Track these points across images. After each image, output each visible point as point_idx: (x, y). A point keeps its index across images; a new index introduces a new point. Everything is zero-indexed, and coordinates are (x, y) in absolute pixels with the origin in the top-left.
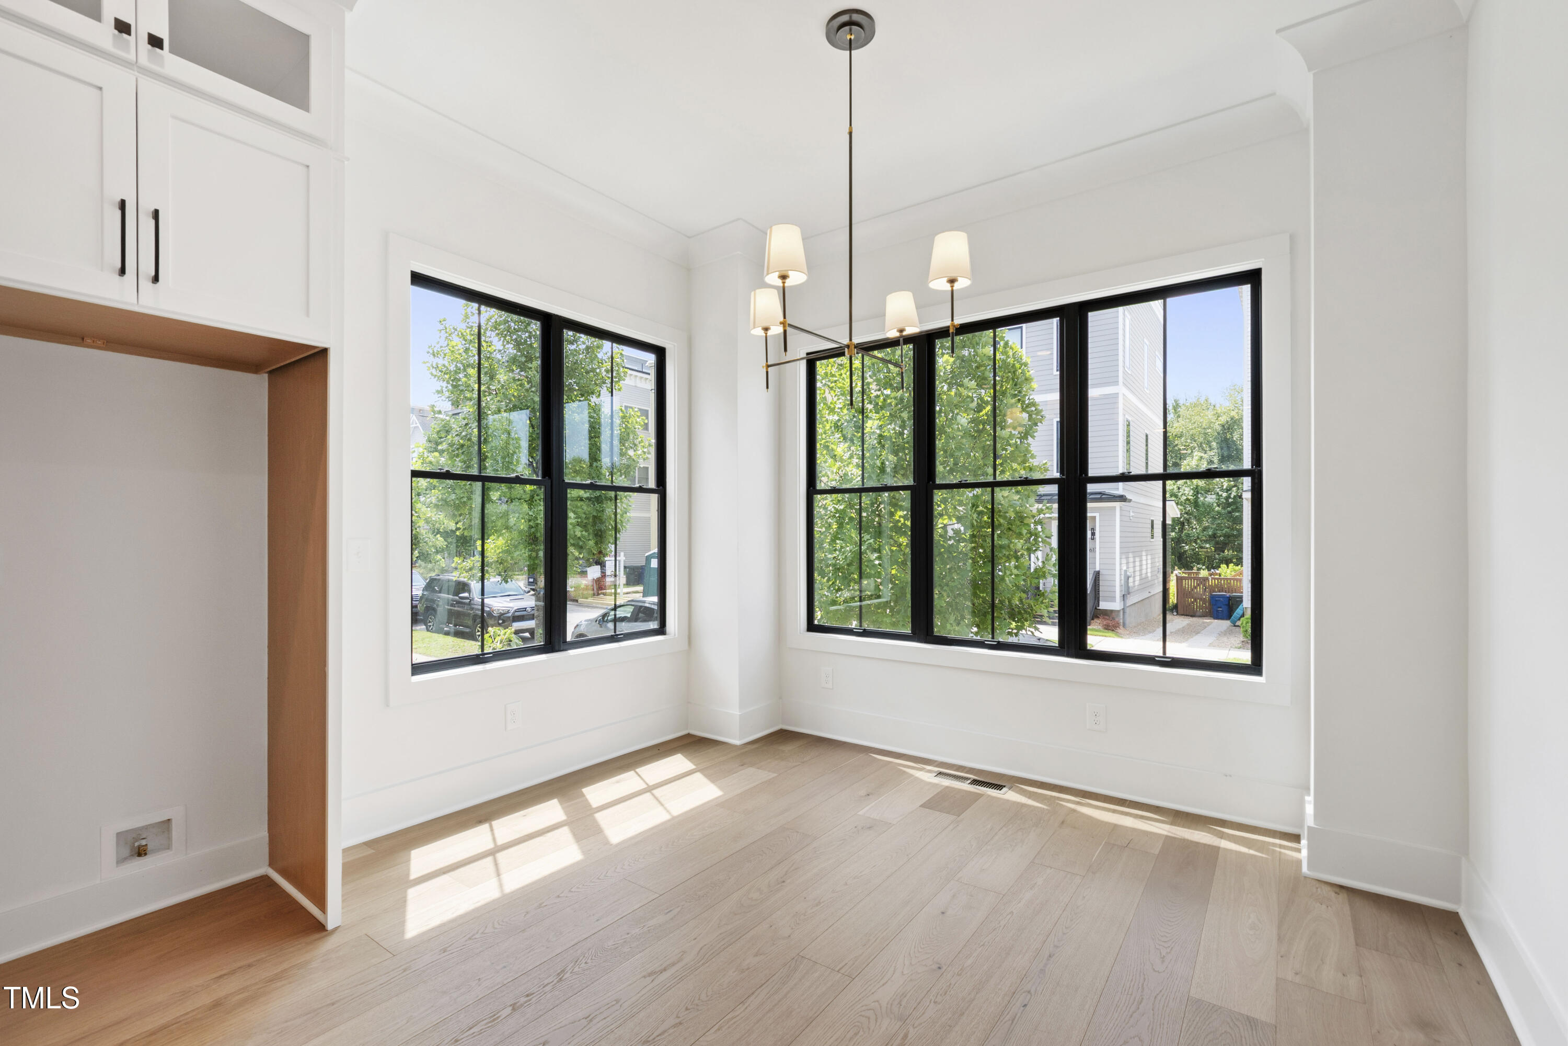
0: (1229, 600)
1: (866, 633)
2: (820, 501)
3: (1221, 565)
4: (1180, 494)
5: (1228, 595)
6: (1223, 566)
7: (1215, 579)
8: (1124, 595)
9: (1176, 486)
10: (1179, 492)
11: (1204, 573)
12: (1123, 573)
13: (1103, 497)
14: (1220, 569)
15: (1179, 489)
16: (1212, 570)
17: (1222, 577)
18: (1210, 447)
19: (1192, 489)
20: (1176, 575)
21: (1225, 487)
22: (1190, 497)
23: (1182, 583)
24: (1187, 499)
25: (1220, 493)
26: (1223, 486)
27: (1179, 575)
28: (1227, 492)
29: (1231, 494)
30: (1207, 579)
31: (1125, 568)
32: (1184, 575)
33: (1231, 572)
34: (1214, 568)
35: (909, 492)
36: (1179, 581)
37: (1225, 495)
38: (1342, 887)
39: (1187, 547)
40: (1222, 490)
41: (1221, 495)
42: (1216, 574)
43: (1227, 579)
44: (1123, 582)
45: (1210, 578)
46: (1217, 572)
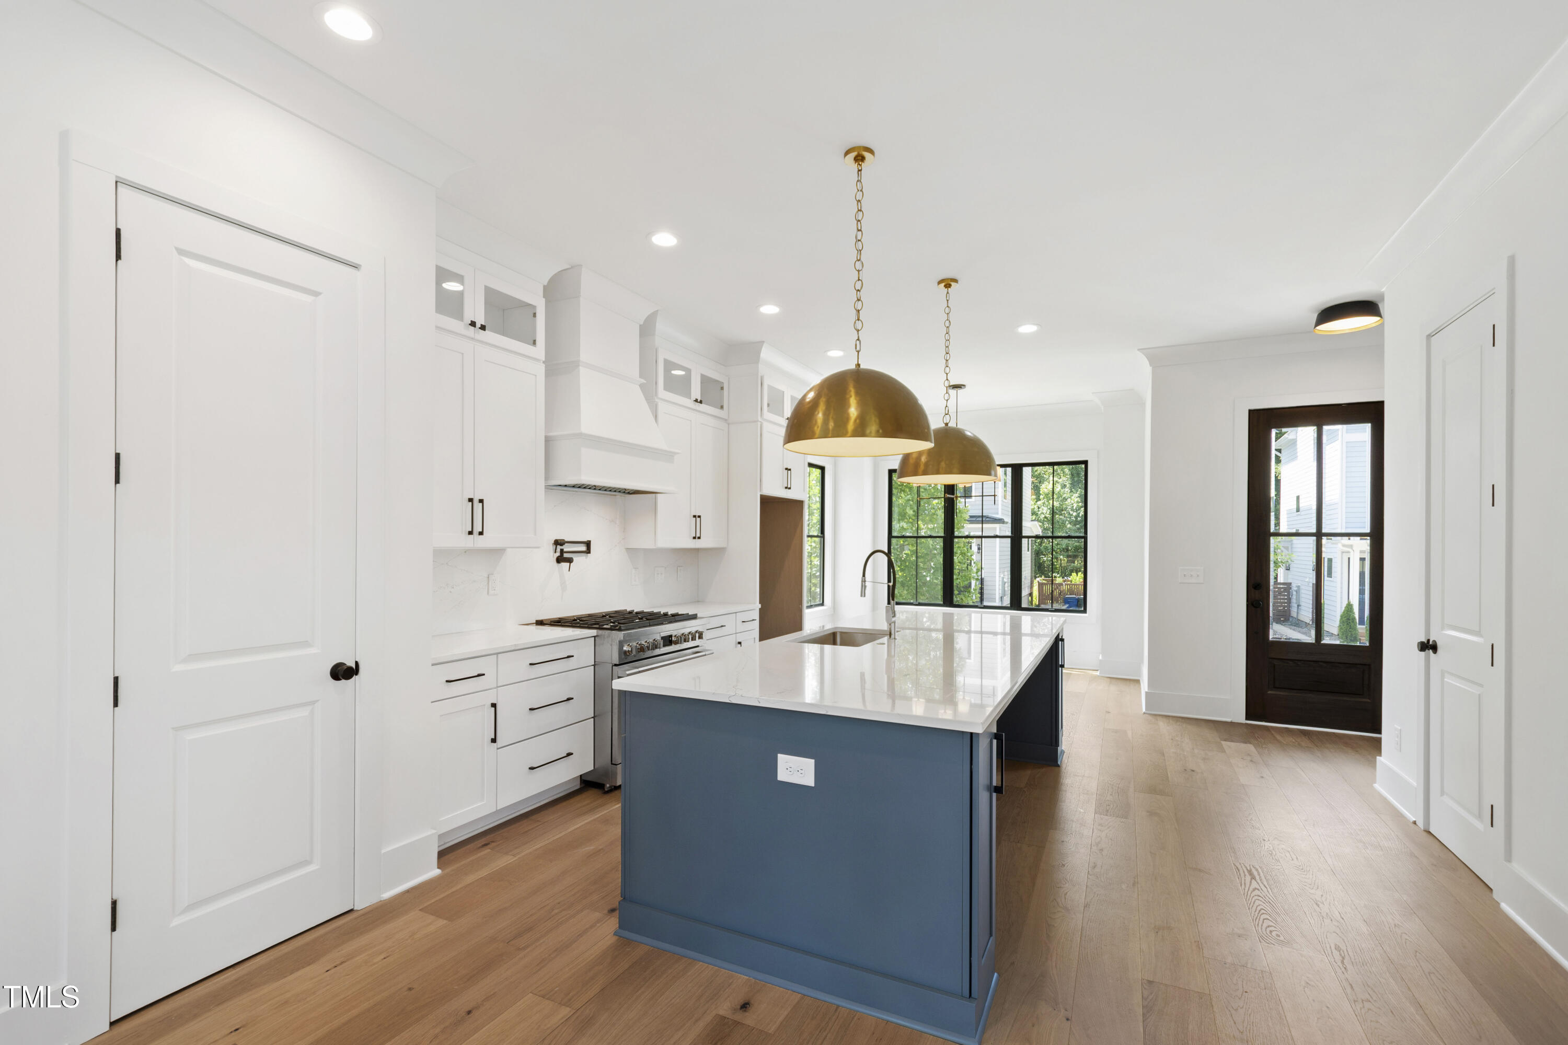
0: (1078, 601)
1: (920, 604)
2: (894, 541)
3: (1073, 574)
4: (1039, 513)
5: (1077, 597)
6: (1074, 574)
7: (1068, 584)
8: (1001, 597)
9: (1036, 505)
10: (1039, 511)
11: (1059, 580)
12: (1001, 580)
13: (987, 519)
14: (1071, 577)
15: (1039, 508)
16: (1066, 578)
17: (1073, 583)
18: (1064, 473)
19: (1049, 509)
20: (1038, 582)
21: (1074, 508)
22: (1047, 516)
23: (1043, 587)
24: (1045, 517)
25: (1071, 512)
26: (1073, 507)
27: (1040, 582)
28: (1076, 512)
29: (1079, 513)
30: (1062, 584)
31: (1002, 576)
32: (1044, 582)
33: (1080, 579)
34: (1067, 576)
35: (942, 539)
36: (1041, 586)
37: (1075, 514)
38: (1110, 678)
39: (1045, 559)
40: (1072, 510)
41: (1072, 515)
42: (1068, 581)
43: (1077, 585)
44: (1001, 588)
45: (1064, 583)
46: (1069, 579)
